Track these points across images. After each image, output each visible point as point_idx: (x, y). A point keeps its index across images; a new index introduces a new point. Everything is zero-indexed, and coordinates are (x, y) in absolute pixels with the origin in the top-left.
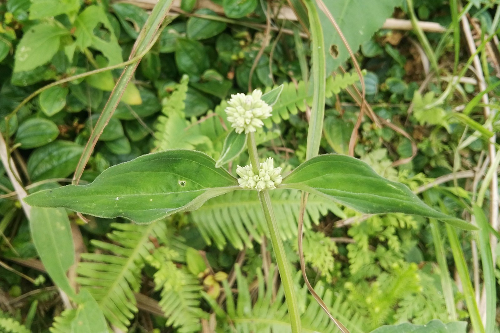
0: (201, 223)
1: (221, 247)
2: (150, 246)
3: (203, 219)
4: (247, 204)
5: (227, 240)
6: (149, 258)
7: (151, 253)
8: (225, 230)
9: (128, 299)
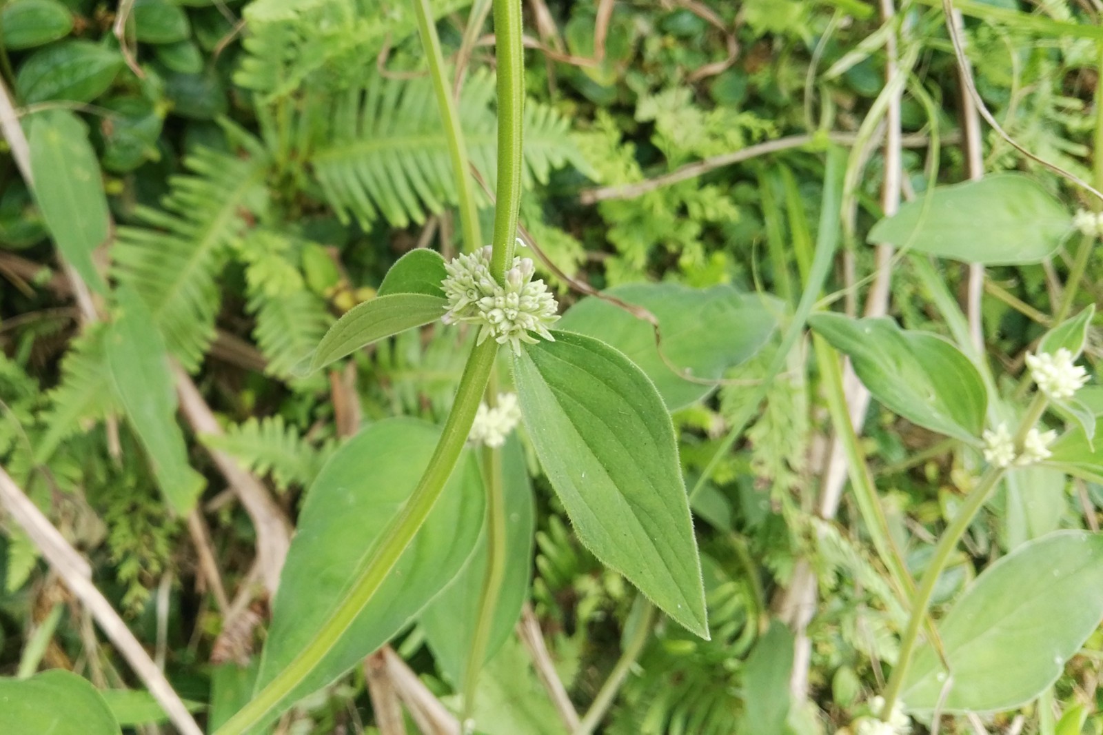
0: (332, 183)
1: (366, 227)
2: (240, 224)
3: (335, 175)
4: (414, 143)
5: (379, 211)
6: (236, 243)
7: (240, 234)
8: (375, 192)
9: (201, 317)
